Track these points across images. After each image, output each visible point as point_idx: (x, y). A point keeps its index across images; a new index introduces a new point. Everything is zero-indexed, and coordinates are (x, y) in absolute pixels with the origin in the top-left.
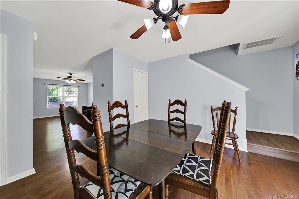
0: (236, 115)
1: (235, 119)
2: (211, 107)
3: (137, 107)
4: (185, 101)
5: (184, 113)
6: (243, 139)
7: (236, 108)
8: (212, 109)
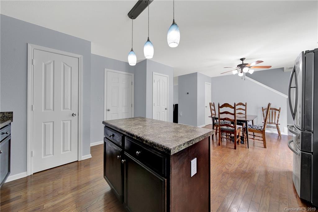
0: (279, 112)
1: (279, 115)
2: (262, 108)
3: (206, 107)
4: (246, 104)
5: (245, 110)
6: (284, 127)
7: (280, 108)
8: (263, 109)
